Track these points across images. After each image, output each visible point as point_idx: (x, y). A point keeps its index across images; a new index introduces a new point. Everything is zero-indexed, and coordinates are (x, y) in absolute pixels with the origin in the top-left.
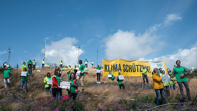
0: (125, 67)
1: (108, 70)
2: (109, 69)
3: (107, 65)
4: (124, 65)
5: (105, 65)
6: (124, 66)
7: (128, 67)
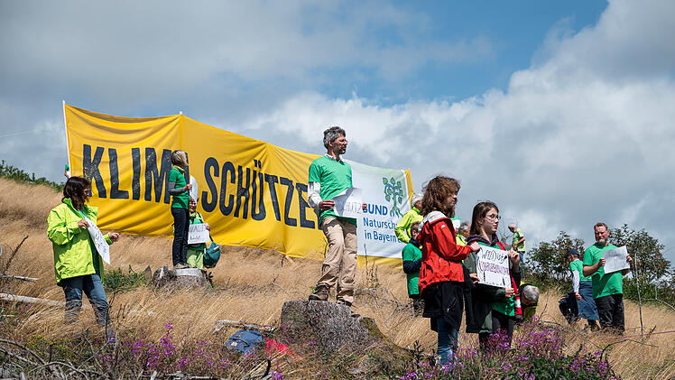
0: (217, 174)
1: (108, 186)
2: (114, 177)
3: (100, 151)
4: (211, 162)
5: (87, 149)
6: (212, 169)
7: (233, 181)
